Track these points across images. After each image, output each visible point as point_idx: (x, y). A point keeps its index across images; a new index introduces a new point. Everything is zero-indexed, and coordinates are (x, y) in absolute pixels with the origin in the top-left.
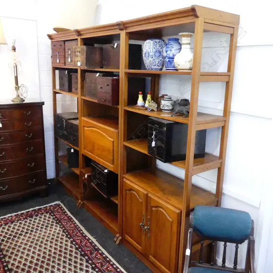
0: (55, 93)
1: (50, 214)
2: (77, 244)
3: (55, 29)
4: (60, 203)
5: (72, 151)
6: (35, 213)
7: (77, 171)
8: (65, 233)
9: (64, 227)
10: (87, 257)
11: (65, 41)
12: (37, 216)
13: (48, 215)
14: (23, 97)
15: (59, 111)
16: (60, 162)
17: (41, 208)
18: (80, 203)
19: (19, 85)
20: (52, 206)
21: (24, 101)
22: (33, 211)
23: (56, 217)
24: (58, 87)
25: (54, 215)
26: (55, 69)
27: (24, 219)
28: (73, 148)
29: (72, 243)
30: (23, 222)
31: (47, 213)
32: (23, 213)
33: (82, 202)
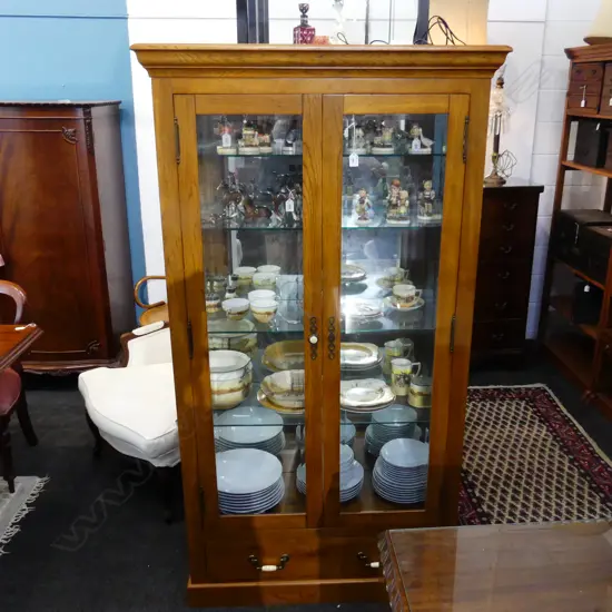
0: (563, 169)
1: (527, 404)
2: (581, 466)
3: (587, 40)
4: (547, 388)
5: (587, 289)
6: (498, 395)
7: (592, 332)
8: (557, 441)
9: (555, 431)
10: (602, 495)
11: (605, 62)
12: (503, 400)
13: (523, 404)
14: (503, 176)
15: (564, 206)
16: (551, 308)
17: (509, 389)
18: (588, 396)
19: (500, 152)
20: (530, 389)
21: (504, 182)
22: (495, 389)
23: (539, 411)
24: (571, 156)
25: (535, 407)
26: (569, 119)
27: (481, 400)
28: (590, 285)
29: (571, 461)
30: (480, 405)
31: (521, 399)
32: (477, 391)
33: (593, 396)
